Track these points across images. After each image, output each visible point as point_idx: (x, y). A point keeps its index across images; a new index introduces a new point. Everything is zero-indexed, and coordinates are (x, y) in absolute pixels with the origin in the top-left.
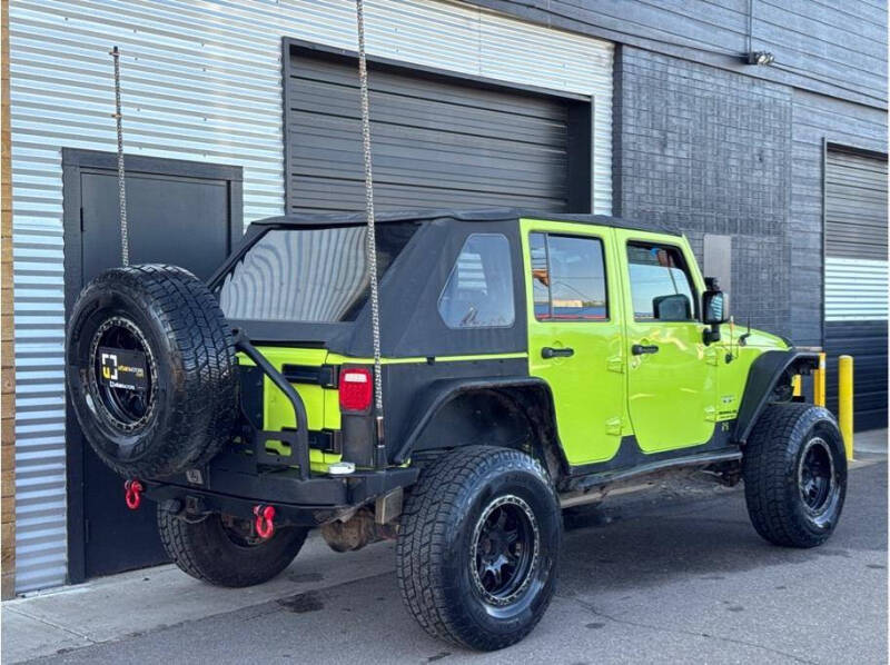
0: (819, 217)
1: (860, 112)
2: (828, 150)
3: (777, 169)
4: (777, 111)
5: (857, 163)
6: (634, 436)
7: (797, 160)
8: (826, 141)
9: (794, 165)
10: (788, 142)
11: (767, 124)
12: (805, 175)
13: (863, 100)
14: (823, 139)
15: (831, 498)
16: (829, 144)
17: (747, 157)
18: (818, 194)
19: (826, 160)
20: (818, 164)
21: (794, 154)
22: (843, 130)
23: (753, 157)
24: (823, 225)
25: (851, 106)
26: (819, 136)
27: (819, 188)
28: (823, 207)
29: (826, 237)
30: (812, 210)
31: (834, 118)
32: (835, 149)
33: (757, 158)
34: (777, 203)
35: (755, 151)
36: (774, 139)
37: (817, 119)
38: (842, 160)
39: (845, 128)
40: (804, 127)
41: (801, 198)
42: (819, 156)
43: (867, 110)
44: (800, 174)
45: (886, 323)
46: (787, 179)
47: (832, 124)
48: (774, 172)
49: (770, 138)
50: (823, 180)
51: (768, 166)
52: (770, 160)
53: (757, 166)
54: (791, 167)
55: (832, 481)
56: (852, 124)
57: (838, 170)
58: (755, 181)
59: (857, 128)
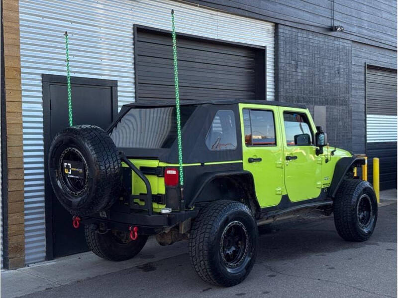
0: (364, 98)
1: (382, 51)
2: (368, 68)
3: (345, 77)
4: (345, 51)
5: (380, 73)
6: (287, 195)
7: (354, 72)
8: (367, 64)
9: (353, 75)
10: (350, 65)
11: (341, 57)
12: (357, 79)
13: (383, 46)
14: (365, 63)
15: (371, 220)
16: (368, 65)
17: (333, 72)
18: (363, 87)
19: (367, 72)
20: (363, 74)
21: (353, 70)
22: (373, 59)
23: (335, 72)
24: (365, 101)
25: (377, 48)
26: (363, 62)
27: (364, 84)
28: (365, 93)
29: (367, 106)
30: (361, 94)
31: (370, 54)
32: (371, 67)
33: (337, 72)
34: (345, 92)
35: (336, 69)
36: (344, 63)
37: (363, 54)
38: (373, 72)
39: (375, 58)
40: (357, 58)
41: (356, 89)
42: (363, 70)
43: (384, 50)
44: (355, 79)
45: (396, 142)
46: (350, 81)
47: (369, 56)
48: (344, 78)
49: (342, 63)
50: (365, 80)
51: (341, 76)
52: (342, 73)
53: (337, 75)
54: (351, 76)
55: (371, 213)
56: (377, 56)
57: (372, 76)
58: (336, 82)
59: (379, 58)
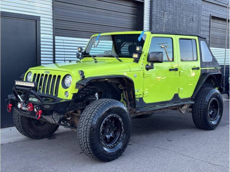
0: (208, 36)
1: (221, 8)
2: (212, 18)
3: (197, 23)
4: (197, 6)
5: (220, 22)
7: (203, 20)
8: (211, 15)
9: (202, 22)
10: (200, 15)
11: (194, 10)
12: (204, 24)
13: (222, 4)
14: (210, 15)
16: (212, 16)
17: (188, 19)
18: (208, 30)
19: (211, 21)
20: (209, 22)
21: (202, 19)
22: (216, 12)
23: (190, 19)
24: (209, 39)
25: (219, 6)
26: (209, 14)
27: (209, 28)
28: (210, 34)
29: (210, 42)
30: (207, 34)
31: (214, 9)
32: (214, 18)
33: (191, 20)
34: (197, 32)
35: (191, 17)
36: (196, 14)
37: (209, 9)
38: (216, 21)
39: (217, 12)
40: (205, 11)
41: (203, 31)
42: (209, 19)
43: (223, 7)
44: (203, 24)
45: (229, 65)
46: (200, 25)
47: (213, 11)
48: (196, 23)
49: (195, 14)
50: (210, 26)
51: (194, 22)
52: (195, 20)
53: (191, 21)
54: (201, 22)
56: (218, 11)
57: (216, 24)
58: (191, 26)
59: (220, 12)
